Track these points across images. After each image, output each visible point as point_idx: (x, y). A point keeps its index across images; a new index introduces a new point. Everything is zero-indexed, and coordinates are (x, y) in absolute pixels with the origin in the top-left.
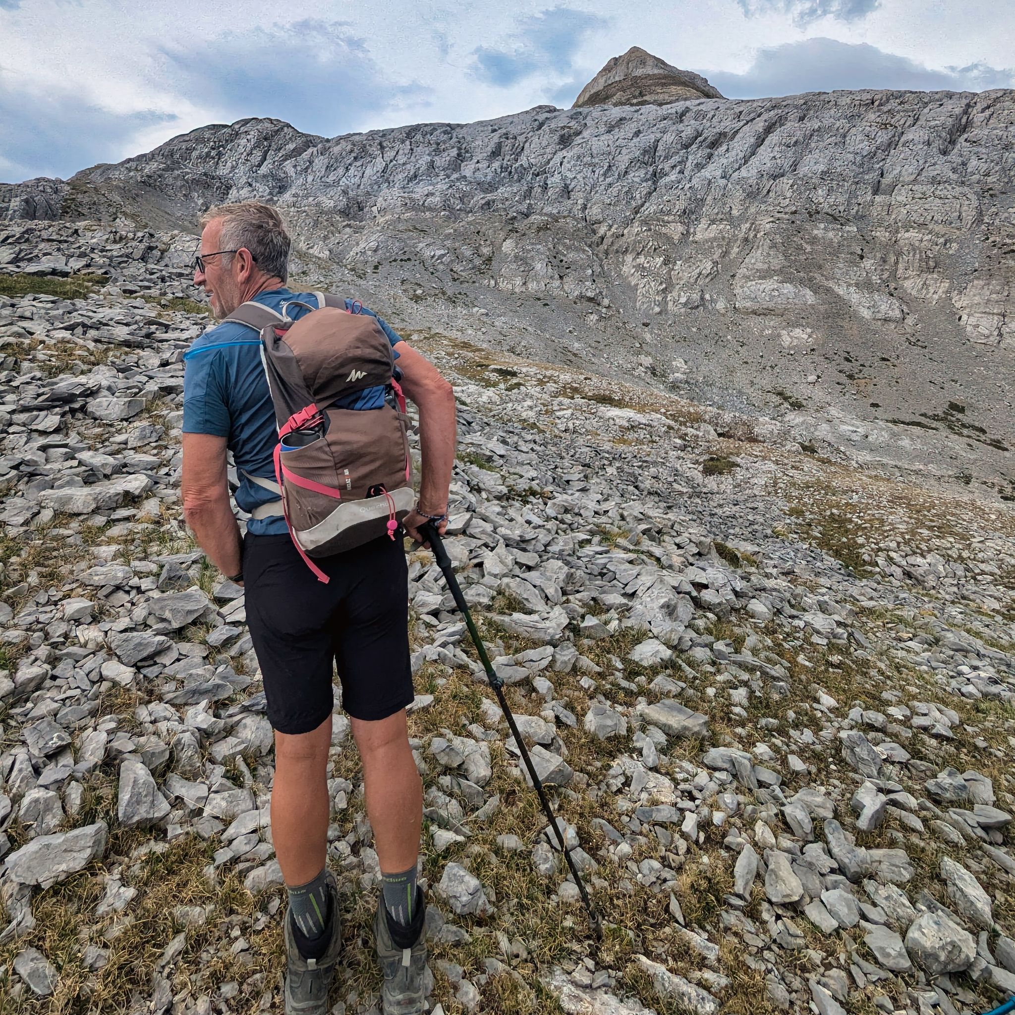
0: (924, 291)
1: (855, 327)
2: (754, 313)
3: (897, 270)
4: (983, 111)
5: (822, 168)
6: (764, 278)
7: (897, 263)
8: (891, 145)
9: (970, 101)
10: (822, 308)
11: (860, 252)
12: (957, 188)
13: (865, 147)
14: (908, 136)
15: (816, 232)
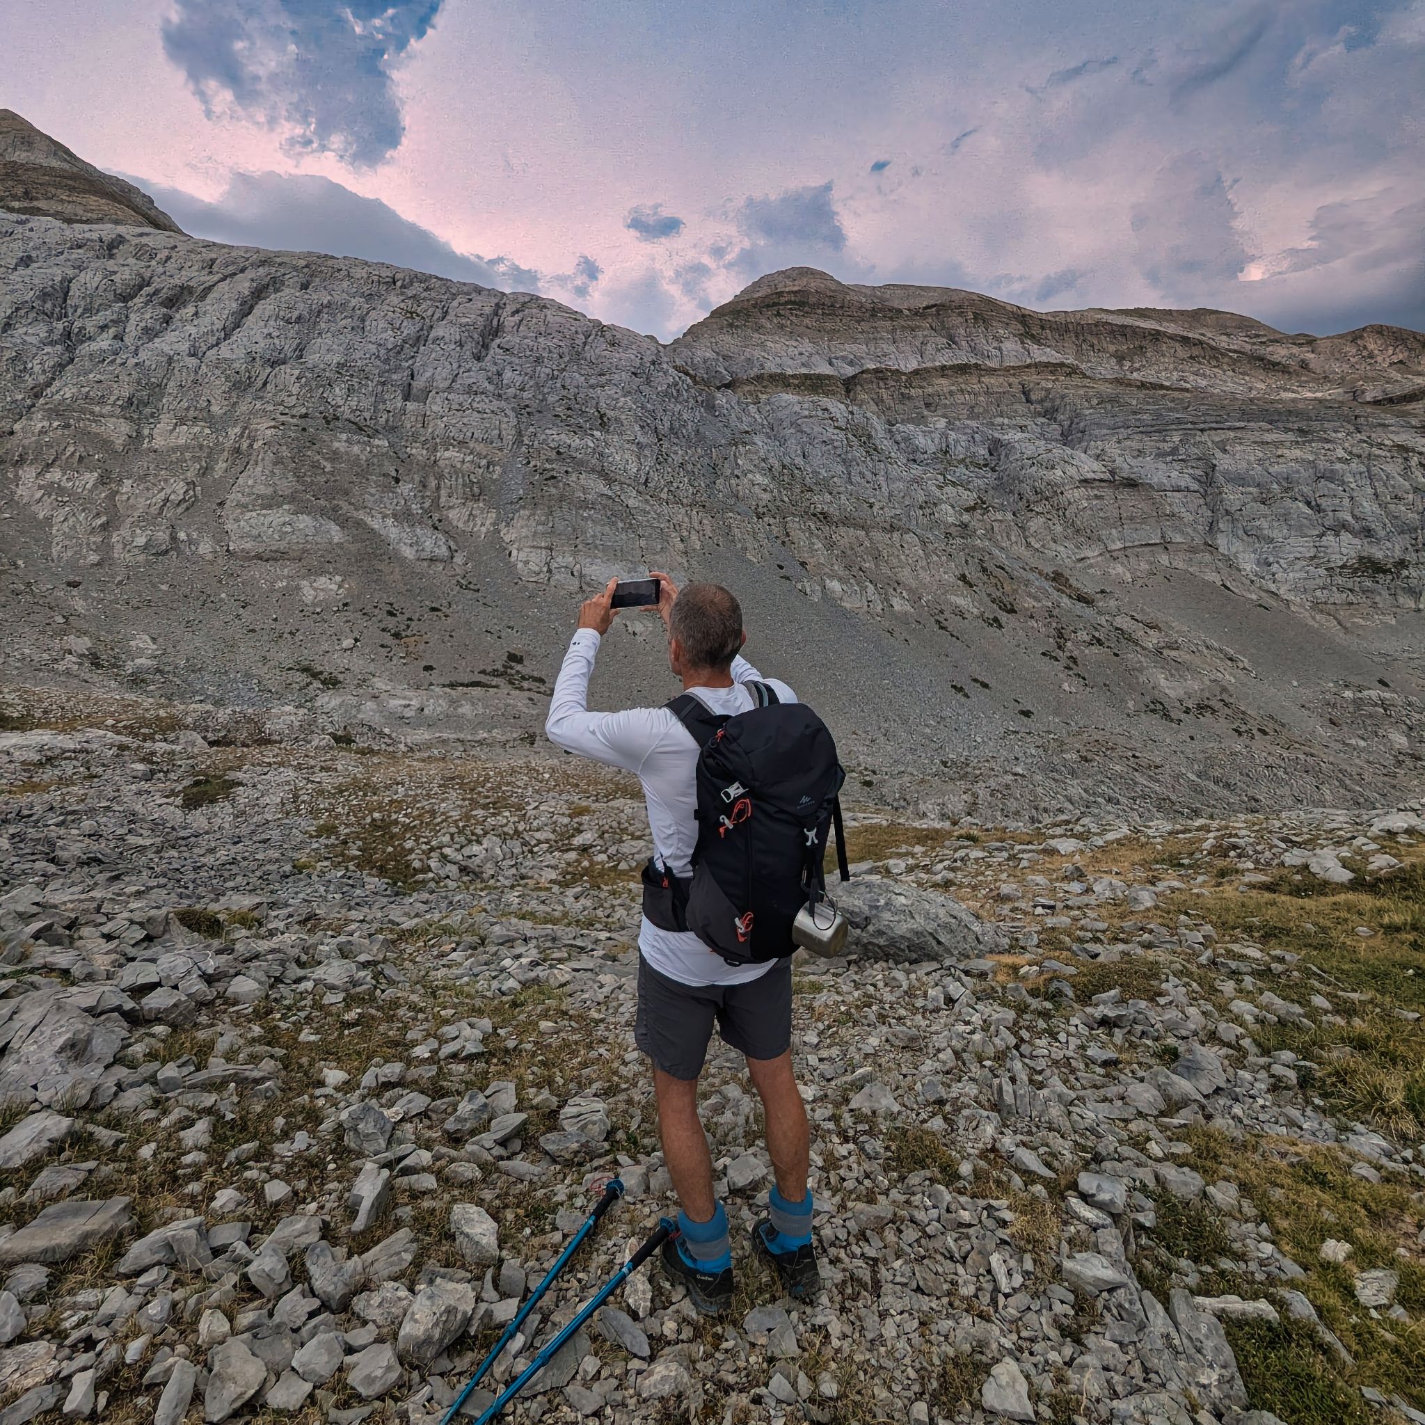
0: (471, 524)
1: (397, 570)
2: (259, 557)
3: (439, 497)
4: (513, 314)
5: (337, 358)
6: (270, 507)
7: (438, 488)
8: (419, 340)
9: (500, 302)
10: (353, 548)
11: (394, 474)
12: (495, 402)
13: (390, 338)
14: (438, 332)
15: (336, 444)
